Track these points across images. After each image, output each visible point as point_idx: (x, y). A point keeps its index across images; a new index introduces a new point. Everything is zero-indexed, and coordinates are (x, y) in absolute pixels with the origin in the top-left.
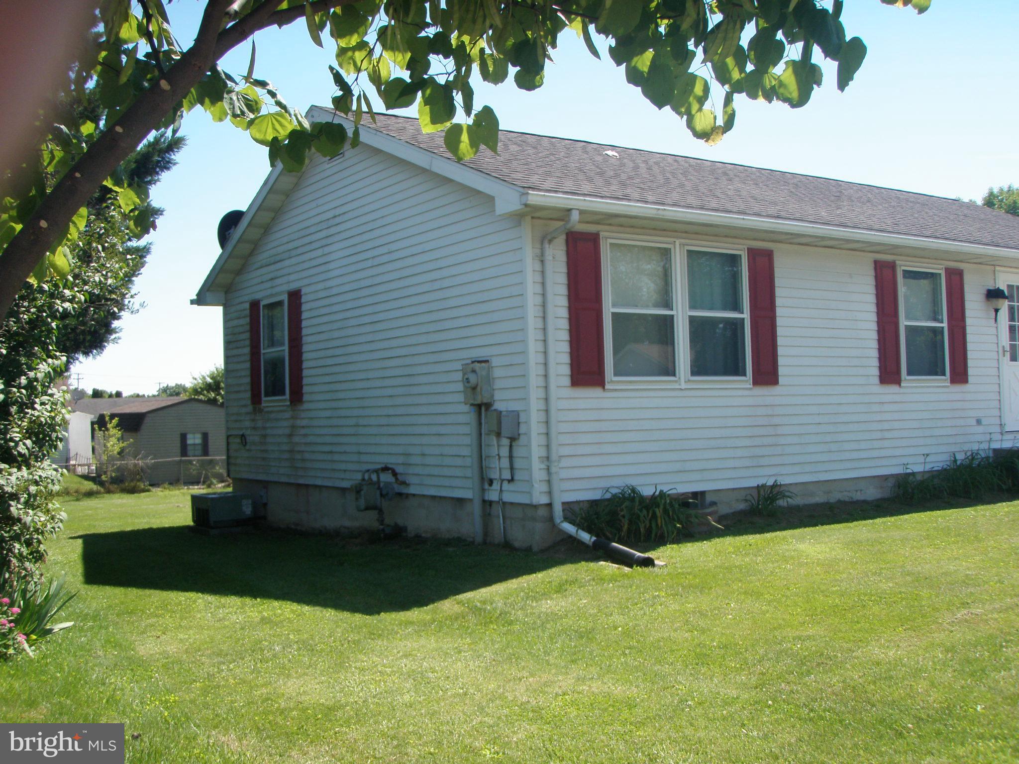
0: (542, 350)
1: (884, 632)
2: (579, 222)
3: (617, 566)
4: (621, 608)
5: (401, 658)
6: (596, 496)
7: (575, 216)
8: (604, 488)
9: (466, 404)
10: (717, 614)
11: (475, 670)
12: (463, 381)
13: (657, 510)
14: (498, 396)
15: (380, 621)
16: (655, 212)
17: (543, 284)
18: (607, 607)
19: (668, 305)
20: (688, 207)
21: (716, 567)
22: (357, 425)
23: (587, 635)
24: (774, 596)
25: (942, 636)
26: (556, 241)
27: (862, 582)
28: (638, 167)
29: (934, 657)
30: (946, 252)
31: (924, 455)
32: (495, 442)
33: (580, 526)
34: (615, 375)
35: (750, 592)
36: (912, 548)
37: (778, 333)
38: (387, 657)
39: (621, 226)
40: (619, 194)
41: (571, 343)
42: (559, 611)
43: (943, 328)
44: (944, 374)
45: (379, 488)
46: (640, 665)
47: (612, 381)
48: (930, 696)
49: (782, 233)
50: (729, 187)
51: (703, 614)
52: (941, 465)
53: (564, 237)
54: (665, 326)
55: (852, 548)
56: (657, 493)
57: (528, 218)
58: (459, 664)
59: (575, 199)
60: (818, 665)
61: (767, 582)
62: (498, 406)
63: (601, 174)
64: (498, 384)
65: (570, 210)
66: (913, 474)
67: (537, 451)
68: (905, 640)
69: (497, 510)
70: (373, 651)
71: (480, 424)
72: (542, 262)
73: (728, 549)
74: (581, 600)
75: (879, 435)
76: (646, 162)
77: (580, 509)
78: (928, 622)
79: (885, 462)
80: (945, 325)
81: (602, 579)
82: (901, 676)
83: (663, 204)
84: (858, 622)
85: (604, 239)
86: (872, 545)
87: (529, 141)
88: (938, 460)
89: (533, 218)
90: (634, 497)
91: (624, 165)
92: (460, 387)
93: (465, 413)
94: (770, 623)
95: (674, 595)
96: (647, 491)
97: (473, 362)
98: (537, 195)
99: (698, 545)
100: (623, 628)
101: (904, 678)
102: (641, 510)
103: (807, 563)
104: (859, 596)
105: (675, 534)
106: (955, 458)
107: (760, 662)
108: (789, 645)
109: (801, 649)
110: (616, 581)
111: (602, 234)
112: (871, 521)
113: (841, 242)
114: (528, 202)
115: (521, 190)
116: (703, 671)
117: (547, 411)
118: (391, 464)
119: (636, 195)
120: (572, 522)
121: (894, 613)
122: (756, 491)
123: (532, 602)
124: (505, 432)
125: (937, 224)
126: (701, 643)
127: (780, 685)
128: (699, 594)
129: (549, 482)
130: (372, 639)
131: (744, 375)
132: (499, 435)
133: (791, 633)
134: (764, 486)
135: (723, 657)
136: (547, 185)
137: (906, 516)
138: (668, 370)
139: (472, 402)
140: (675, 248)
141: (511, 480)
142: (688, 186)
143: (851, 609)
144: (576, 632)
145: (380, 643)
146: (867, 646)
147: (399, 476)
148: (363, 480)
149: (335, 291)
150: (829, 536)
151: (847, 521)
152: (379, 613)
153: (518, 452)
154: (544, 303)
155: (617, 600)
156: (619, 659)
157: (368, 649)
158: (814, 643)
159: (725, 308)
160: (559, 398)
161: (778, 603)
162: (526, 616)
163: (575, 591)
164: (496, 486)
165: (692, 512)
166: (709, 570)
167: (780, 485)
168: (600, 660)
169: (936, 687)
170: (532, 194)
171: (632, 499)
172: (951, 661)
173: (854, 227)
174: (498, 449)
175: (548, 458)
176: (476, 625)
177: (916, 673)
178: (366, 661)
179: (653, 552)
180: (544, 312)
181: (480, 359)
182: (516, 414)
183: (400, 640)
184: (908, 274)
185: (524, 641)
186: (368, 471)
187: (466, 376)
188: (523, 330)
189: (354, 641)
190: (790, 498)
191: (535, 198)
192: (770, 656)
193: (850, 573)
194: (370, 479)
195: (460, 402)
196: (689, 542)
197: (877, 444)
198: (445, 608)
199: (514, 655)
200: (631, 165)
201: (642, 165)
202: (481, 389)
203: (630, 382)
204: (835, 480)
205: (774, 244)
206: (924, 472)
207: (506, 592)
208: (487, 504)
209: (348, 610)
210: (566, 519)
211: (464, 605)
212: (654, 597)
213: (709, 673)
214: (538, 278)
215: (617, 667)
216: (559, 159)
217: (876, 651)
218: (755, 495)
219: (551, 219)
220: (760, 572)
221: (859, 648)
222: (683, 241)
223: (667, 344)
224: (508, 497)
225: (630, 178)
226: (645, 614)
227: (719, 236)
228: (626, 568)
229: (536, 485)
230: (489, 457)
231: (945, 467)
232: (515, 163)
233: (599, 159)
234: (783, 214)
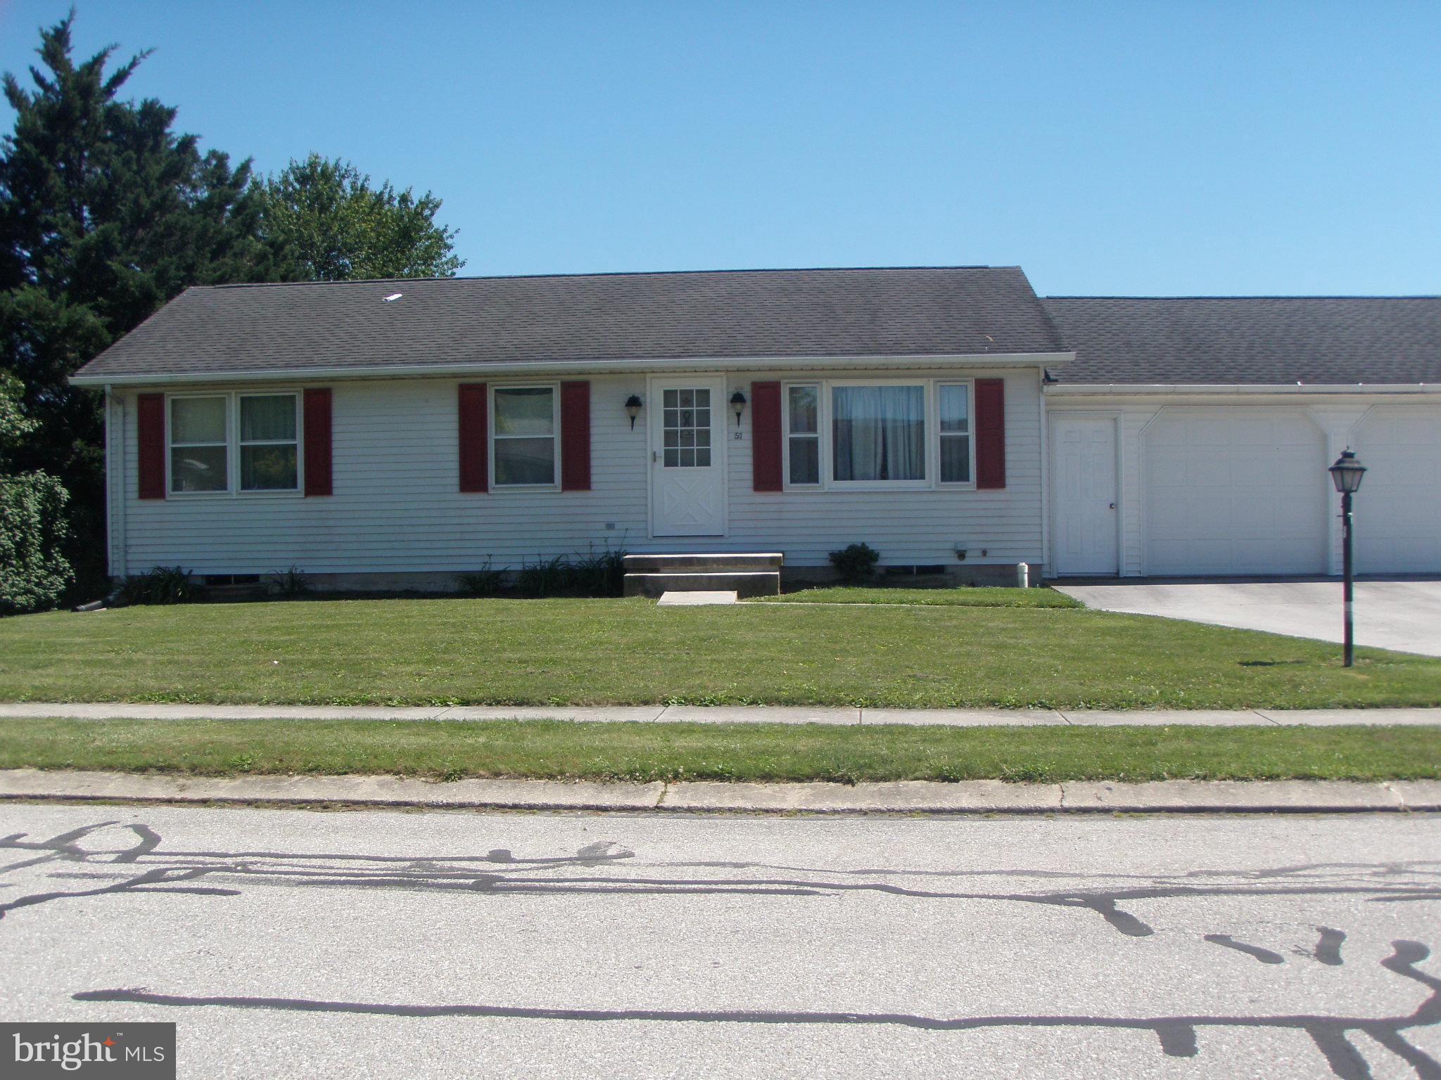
0: (116, 475)
31: (521, 555)
34: (174, 490)
37: (335, 454)
41: (139, 469)
43: (553, 439)
44: (550, 482)
47: (171, 495)
67: (111, 542)
75: (458, 536)
79: (465, 560)
80: (556, 436)
85: (168, 396)
111: (166, 394)
117: (118, 515)
129: (119, 561)
140: (230, 397)
160: (128, 507)
175: (118, 546)
184: (504, 393)
197: (454, 544)
203: (187, 495)
204: (400, 573)
222: (238, 390)
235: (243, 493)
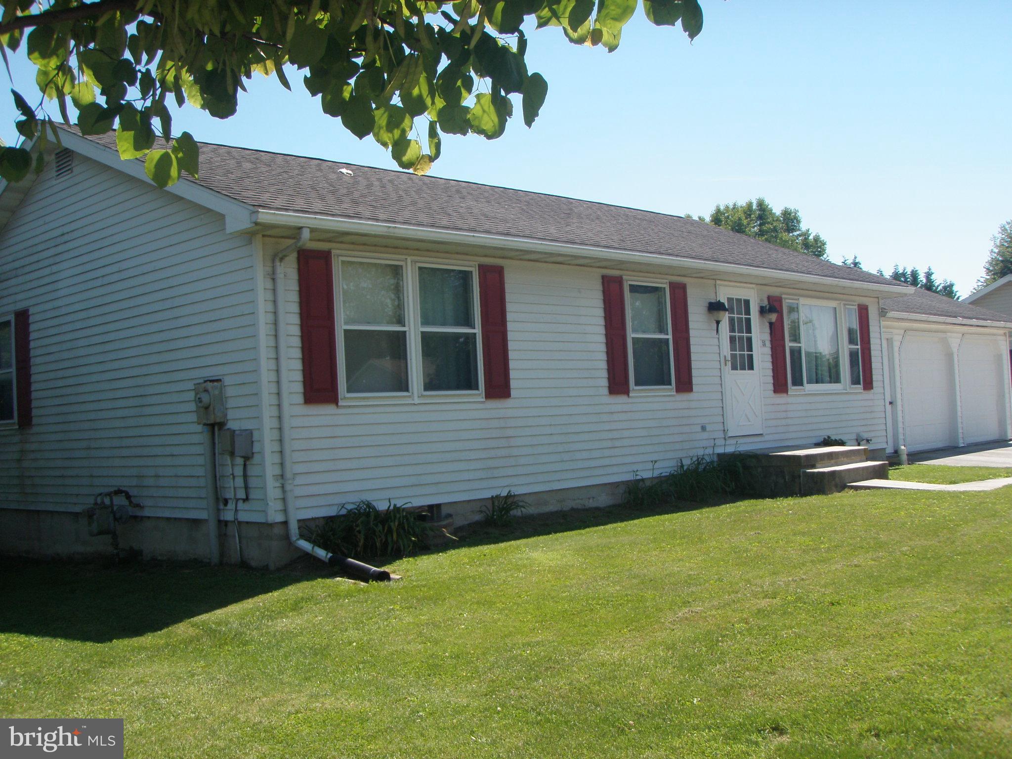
0: (275, 368)
1: (610, 634)
2: (311, 240)
3: (353, 581)
4: (356, 623)
5: (132, 685)
6: (332, 512)
7: (306, 234)
8: (338, 505)
9: (199, 424)
10: (450, 625)
11: (208, 693)
12: (195, 400)
13: (392, 524)
14: (231, 414)
15: (110, 649)
16: (386, 230)
17: (275, 302)
18: (342, 623)
19: (400, 321)
20: (419, 225)
21: (451, 578)
22: (89, 448)
23: (321, 652)
24: (506, 604)
25: (664, 634)
26: (287, 259)
27: (591, 587)
28: (372, 185)
29: (656, 655)
30: (670, 267)
31: (652, 462)
32: (229, 462)
33: (315, 543)
34: (349, 391)
35: (483, 601)
36: (639, 552)
37: (510, 348)
38: (118, 685)
39: (353, 243)
40: (351, 212)
41: (304, 360)
42: (295, 628)
43: (668, 339)
44: (670, 384)
45: (113, 512)
46: (373, 679)
47: (345, 398)
48: (650, 693)
49: (511, 250)
50: (462, 205)
51: (436, 626)
52: (669, 470)
53: (295, 255)
54: (398, 342)
55: (582, 555)
56: (392, 508)
57: (259, 237)
58: (192, 687)
59: (305, 217)
60: (547, 669)
61: (500, 591)
62: (232, 425)
63: (333, 193)
64: (231, 403)
65: (300, 228)
66: (643, 480)
67: (271, 470)
68: (630, 641)
69: (232, 530)
70: (104, 679)
71: (214, 444)
72: (274, 280)
73: (463, 559)
74: (316, 617)
75: (609, 444)
76: (380, 180)
77: (317, 526)
78: (651, 622)
79: (615, 470)
80: (670, 337)
81: (337, 595)
82: (624, 676)
83: (394, 222)
84: (585, 626)
85: (336, 256)
86: (602, 551)
87: (263, 158)
88: (665, 467)
89: (264, 236)
90: (369, 512)
91: (358, 183)
92: (192, 407)
93: (199, 433)
94: (501, 631)
95: (408, 608)
96: (382, 506)
97: (205, 381)
98: (268, 213)
99: (434, 557)
100: (358, 643)
101: (627, 678)
102: (377, 526)
103: (538, 571)
104: (587, 600)
105: (411, 548)
106: (682, 463)
107: (490, 669)
108: (519, 652)
109: (531, 655)
110: (352, 596)
111: (334, 252)
112: (602, 527)
113: (569, 258)
114: (258, 221)
115: (251, 208)
116: (435, 682)
117: (280, 429)
118: (124, 486)
119: (367, 214)
120: (308, 540)
121: (619, 616)
122: (491, 502)
123: (268, 621)
124: (238, 452)
125: (662, 241)
126: (433, 654)
127: (510, 691)
128: (433, 606)
129: (284, 500)
130: (104, 668)
131: (477, 388)
132: (232, 454)
133: (520, 640)
134: (498, 497)
135: (455, 667)
136: (278, 203)
137: (636, 521)
138: (401, 384)
139: (205, 421)
140: (406, 265)
141: (246, 499)
142: (421, 204)
143: (579, 613)
144: (311, 649)
145: (111, 670)
146: (593, 648)
147: (132, 499)
148: (96, 504)
149: (64, 311)
150: (561, 544)
151: (579, 528)
152: (111, 641)
153: (252, 471)
154: (276, 320)
155: (352, 615)
156: (353, 674)
157: (98, 678)
158: (542, 648)
159: (458, 324)
160: (292, 416)
161: (510, 610)
162: (262, 635)
163: (311, 608)
164: (231, 506)
165: (428, 525)
166: (443, 582)
167: (515, 496)
168: (334, 676)
169: (656, 684)
170: (263, 212)
171: (368, 515)
172: (671, 658)
173: (581, 244)
174: (233, 470)
175: (282, 476)
176: (211, 647)
177: (639, 671)
178: (95, 691)
179: (389, 566)
180: (276, 330)
181: (214, 378)
182: (250, 433)
183: (133, 667)
184: (634, 289)
185: (258, 660)
186: (100, 494)
187: (198, 396)
188: (255, 348)
189: (84, 670)
190: (524, 508)
191: (266, 216)
192: (500, 663)
193: (580, 579)
194: (103, 502)
195: (195, 422)
196: (425, 554)
197: (607, 453)
198: (179, 632)
199: (248, 676)
200: (365, 183)
201: (376, 183)
202: (214, 409)
203: (364, 398)
204: (568, 489)
205: (504, 260)
206: (653, 478)
207: (242, 612)
208: (222, 524)
209: (78, 639)
210: (302, 536)
211: (198, 627)
212: (389, 611)
213: (441, 683)
214: (270, 296)
215: (351, 682)
216: (292, 177)
217: (601, 653)
218: (490, 506)
219: (282, 237)
220: (493, 581)
221: (586, 651)
222: (414, 258)
223: (400, 358)
224: (243, 517)
225: (362, 196)
226: (379, 628)
227: (451, 253)
228: (362, 583)
229: (270, 504)
230: (223, 476)
231: (673, 472)
232: (247, 181)
233: (333, 176)
234: (512, 231)
235: (427, 396)
